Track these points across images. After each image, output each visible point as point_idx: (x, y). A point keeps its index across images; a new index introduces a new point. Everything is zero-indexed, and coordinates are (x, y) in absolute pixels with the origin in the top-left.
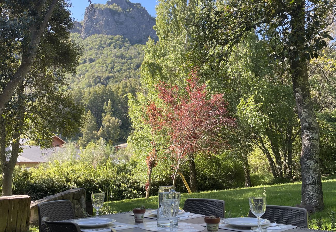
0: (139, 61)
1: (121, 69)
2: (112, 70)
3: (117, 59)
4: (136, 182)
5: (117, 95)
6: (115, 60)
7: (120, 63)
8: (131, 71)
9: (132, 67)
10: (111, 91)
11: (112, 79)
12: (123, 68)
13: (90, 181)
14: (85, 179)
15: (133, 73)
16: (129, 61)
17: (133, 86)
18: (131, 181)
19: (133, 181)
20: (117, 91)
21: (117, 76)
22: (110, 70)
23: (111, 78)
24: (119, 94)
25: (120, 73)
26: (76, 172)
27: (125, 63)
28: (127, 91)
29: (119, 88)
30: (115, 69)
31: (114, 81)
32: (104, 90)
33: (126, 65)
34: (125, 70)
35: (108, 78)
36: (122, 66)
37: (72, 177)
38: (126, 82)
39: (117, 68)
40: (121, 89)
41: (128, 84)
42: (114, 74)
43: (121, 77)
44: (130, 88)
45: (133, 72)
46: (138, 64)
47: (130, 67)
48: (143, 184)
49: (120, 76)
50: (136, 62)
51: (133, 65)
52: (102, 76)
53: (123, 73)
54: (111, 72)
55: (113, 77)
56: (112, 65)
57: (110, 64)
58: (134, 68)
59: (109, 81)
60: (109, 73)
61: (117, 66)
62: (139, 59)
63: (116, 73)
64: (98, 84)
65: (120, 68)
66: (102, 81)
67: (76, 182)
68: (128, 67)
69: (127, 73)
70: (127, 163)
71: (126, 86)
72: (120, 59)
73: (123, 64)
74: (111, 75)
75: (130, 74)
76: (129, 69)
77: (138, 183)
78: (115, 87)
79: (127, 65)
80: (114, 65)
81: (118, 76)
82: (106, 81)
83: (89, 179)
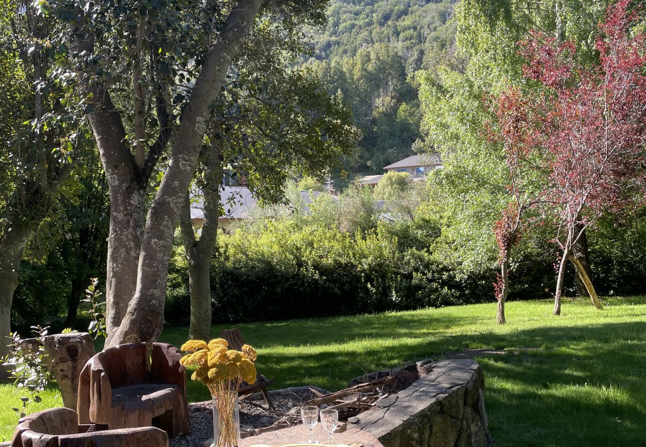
0: (389, 6)
1: (353, 26)
2: (336, 29)
3: (345, 4)
4: (445, 269)
5: (352, 79)
6: (340, 8)
7: (351, 13)
8: (374, 29)
9: (375, 20)
10: (339, 71)
11: (337, 46)
12: (356, 22)
13: (346, 265)
14: (335, 261)
15: (377, 33)
16: (367, 7)
17: (381, 58)
18: (434, 267)
19: (438, 266)
20: (351, 71)
21: (345, 42)
22: (332, 29)
23: (335, 45)
24: (355, 77)
25: (351, 33)
26: (315, 246)
27: (361, 13)
28: (371, 69)
29: (354, 65)
30: (341, 27)
31: (341, 50)
32: (327, 70)
33: (362, 16)
34: (360, 27)
35: (329, 45)
36: (355, 20)
37: (308, 256)
38: (369, 52)
39: (344, 24)
40: (359, 66)
41: (373, 56)
42: (340, 37)
43: (353, 43)
44: (375, 63)
45: (376, 29)
46: (388, 12)
47: (371, 21)
48: (462, 275)
49: (352, 39)
50: (382, 9)
51: (377, 16)
52: (317, 43)
53: (358, 33)
54: (334, 33)
55: (338, 43)
56: (335, 19)
57: (332, 16)
58: (378, 22)
59: (331, 52)
60: (331, 36)
61: (345, 21)
62: (389, 3)
63: (343, 34)
64: (310, 59)
65: (350, 24)
66: (317, 51)
67: (316, 267)
68: (367, 20)
69: (366, 33)
70: (410, 223)
71: (369, 60)
72: (351, 4)
73: (357, 14)
74: (333, 38)
75: (371, 33)
76: (369, 24)
77: (448, 271)
78: (347, 63)
79: (365, 16)
80: (340, 19)
81: (348, 41)
82: (326, 52)
83: (343, 262)
